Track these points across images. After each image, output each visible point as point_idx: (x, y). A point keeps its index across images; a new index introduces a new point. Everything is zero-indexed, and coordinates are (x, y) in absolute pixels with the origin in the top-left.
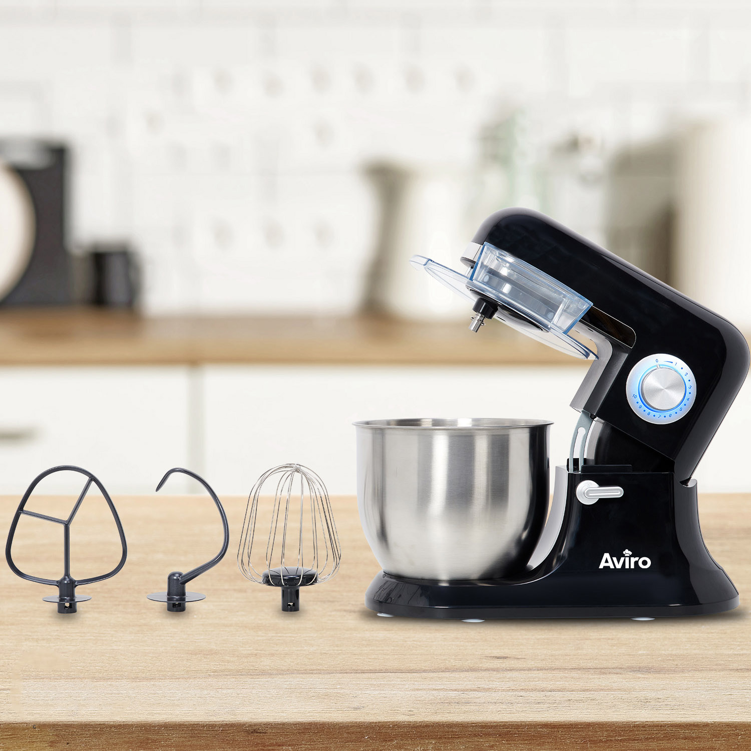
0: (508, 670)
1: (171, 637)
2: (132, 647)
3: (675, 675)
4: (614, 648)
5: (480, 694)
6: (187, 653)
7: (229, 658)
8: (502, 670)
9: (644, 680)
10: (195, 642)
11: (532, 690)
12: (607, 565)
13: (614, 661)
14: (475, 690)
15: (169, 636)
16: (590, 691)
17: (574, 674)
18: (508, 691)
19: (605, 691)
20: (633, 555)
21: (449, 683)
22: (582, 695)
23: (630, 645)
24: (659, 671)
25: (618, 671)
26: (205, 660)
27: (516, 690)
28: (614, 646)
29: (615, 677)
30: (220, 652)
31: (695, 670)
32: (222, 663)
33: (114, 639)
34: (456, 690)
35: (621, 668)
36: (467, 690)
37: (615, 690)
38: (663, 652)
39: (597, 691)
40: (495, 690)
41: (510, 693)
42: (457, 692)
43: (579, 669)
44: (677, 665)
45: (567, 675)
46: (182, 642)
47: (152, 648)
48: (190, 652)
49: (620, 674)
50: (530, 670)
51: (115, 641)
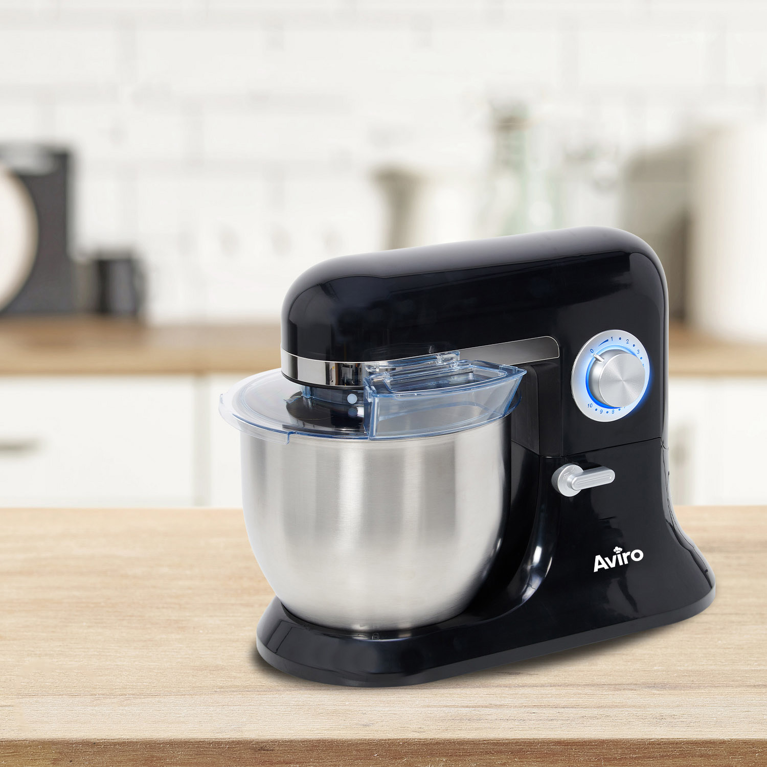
0: (521, 686)
1: (177, 652)
2: (136, 663)
3: (691, 691)
4: (629, 663)
5: (493, 711)
6: (193, 669)
7: (235, 674)
8: (515, 687)
9: (659, 697)
10: (201, 657)
11: (545, 707)
12: (600, 567)
13: (629, 677)
14: (486, 707)
15: (174, 652)
16: (604, 708)
17: (588, 690)
18: (521, 707)
19: (619, 708)
20: (624, 551)
21: (461, 699)
22: (596, 712)
23: (646, 661)
24: (675, 687)
25: (633, 687)
26: (211, 676)
27: (529, 707)
28: (629, 662)
29: (629, 694)
30: (227, 667)
31: (711, 687)
32: (229, 679)
33: (118, 655)
34: (467, 707)
35: (636, 684)
36: (479, 707)
37: (629, 707)
38: (679, 668)
39: (612, 708)
40: (508, 707)
41: (523, 710)
42: (468, 709)
43: (593, 685)
44: (693, 681)
45: (580, 692)
46: (188, 658)
47: (157, 664)
48: (197, 668)
49: (635, 690)
50: (543, 686)
51: (119, 657)
